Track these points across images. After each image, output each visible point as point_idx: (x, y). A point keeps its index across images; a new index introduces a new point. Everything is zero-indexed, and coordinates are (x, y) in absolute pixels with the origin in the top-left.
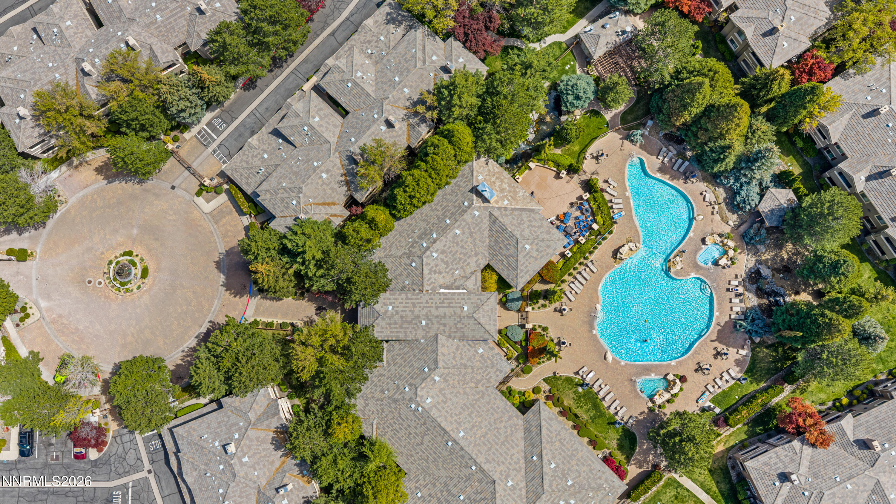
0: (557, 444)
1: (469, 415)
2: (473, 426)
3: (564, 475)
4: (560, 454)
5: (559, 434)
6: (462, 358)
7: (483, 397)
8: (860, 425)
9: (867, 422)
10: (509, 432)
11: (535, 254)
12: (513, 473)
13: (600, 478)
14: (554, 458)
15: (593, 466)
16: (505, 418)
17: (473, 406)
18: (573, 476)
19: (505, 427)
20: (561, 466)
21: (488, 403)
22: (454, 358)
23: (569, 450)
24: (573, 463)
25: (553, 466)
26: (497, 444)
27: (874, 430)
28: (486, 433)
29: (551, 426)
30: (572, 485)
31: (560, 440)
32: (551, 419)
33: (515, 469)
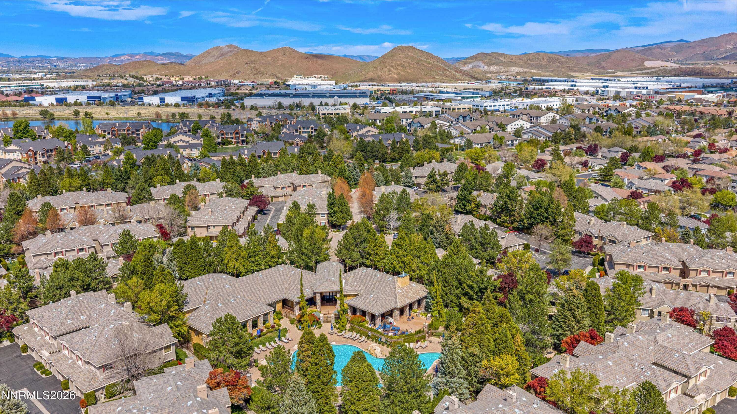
1: (270, 282)
2: (264, 281)
3: (225, 304)
4: (238, 306)
5: (250, 310)
7: (279, 290)
10: (256, 295)
11: (368, 301)
12: (233, 289)
14: (237, 303)
16: (265, 296)
17: (276, 285)
18: (223, 308)
19: (260, 294)
20: (231, 304)
21: (276, 292)
23: (240, 311)
25: (233, 301)
26: (251, 288)
28: (258, 285)
29: (256, 308)
30: (218, 306)
32: (261, 309)
33: (234, 290)
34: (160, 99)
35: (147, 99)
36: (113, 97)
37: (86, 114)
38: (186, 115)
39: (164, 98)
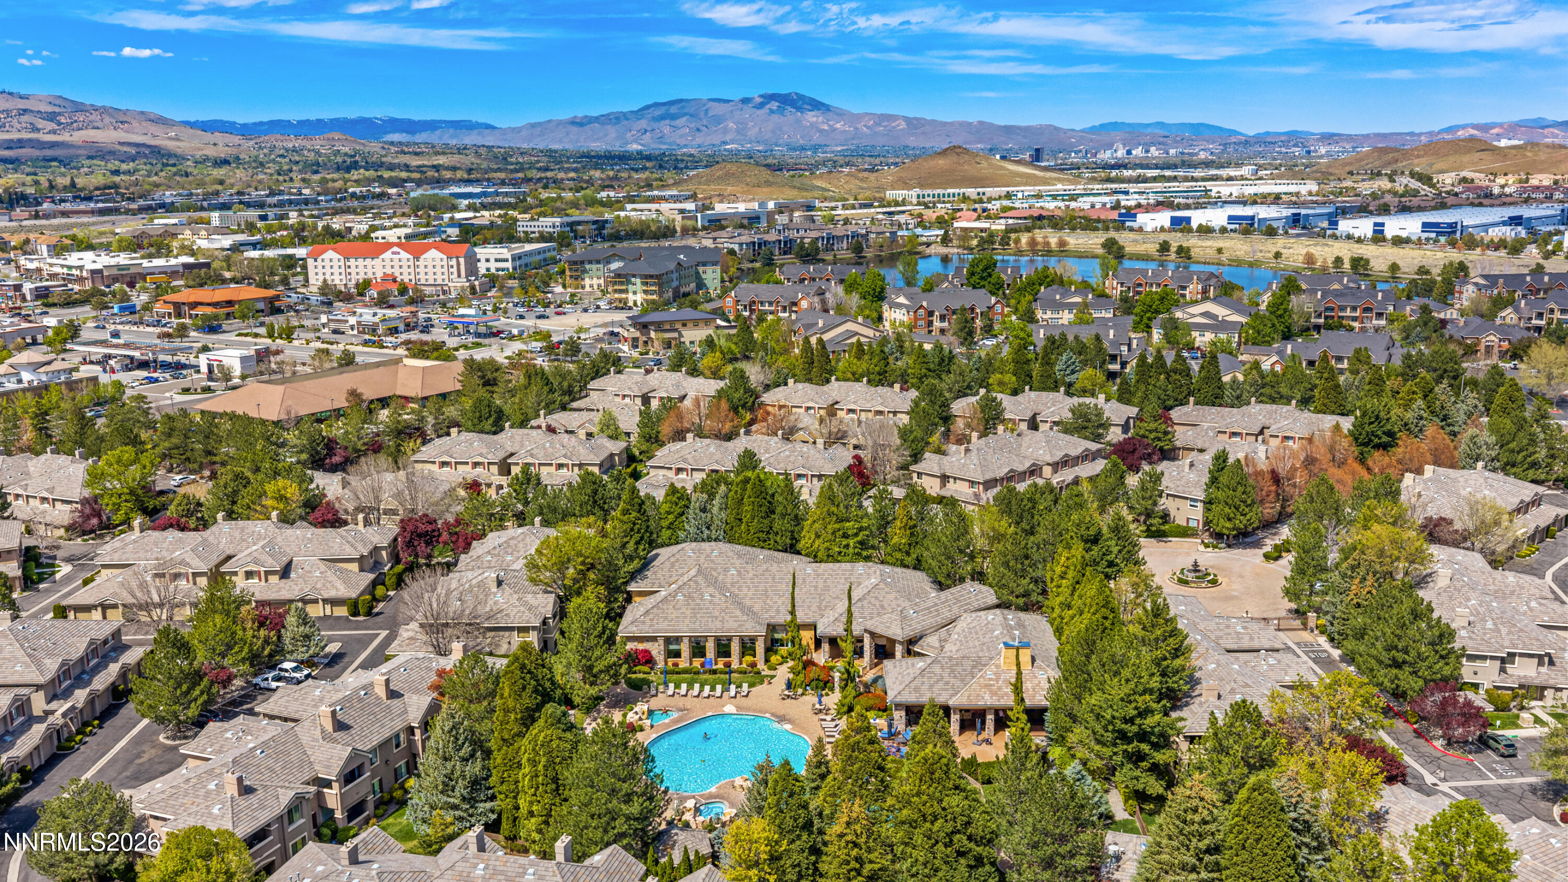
0: (717, 614)
4: (708, 609)
6: (870, 603)
8: (400, 715)
9: (392, 720)
10: (768, 601)
13: (652, 620)
14: (711, 602)
15: (666, 623)
18: (680, 603)
19: (775, 603)
20: (698, 601)
22: (876, 598)
24: (689, 612)
25: (707, 597)
27: (381, 711)
31: (716, 618)
33: (737, 582)
34: (1376, 224)
35: (1345, 226)
36: (1286, 217)
37: (1180, 250)
38: (1362, 263)
39: (1383, 225)
